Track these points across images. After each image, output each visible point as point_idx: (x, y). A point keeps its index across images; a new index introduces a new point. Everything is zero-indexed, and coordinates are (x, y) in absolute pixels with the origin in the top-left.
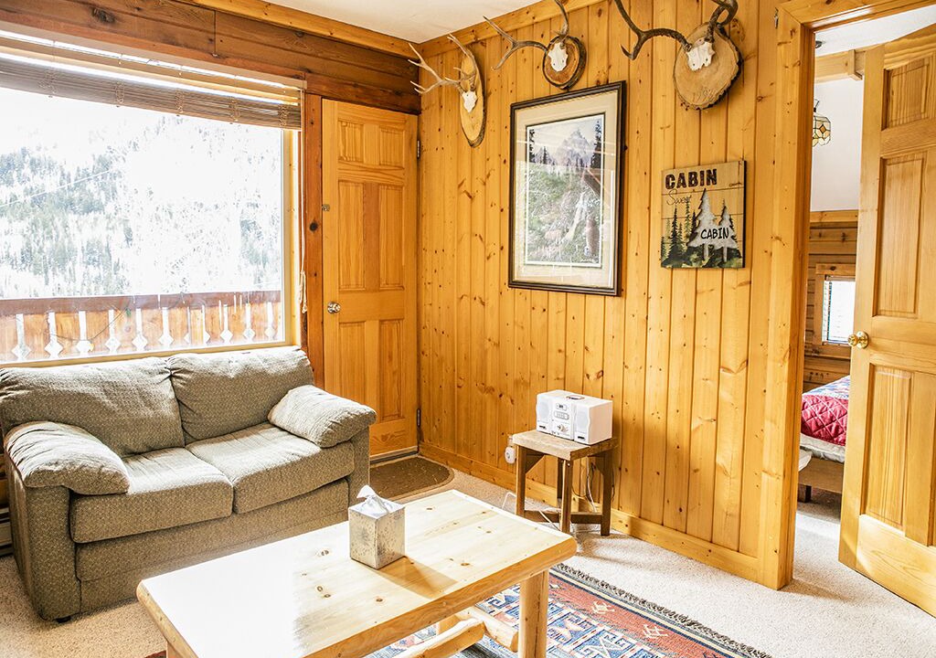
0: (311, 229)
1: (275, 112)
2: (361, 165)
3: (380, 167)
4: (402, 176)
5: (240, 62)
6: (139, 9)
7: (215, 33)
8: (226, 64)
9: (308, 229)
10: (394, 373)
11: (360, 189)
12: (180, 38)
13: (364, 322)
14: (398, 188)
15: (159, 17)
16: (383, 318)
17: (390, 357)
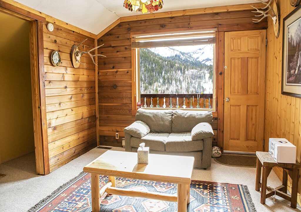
0: (220, 74)
1: (207, 40)
2: (241, 51)
3: (248, 51)
4: (259, 53)
5: (197, 28)
6: (170, 22)
7: (190, 22)
8: (193, 30)
9: (219, 74)
10: (253, 125)
11: (240, 60)
12: (180, 26)
13: (240, 105)
14: (257, 58)
15: (175, 22)
16: (249, 105)
17: (252, 119)
